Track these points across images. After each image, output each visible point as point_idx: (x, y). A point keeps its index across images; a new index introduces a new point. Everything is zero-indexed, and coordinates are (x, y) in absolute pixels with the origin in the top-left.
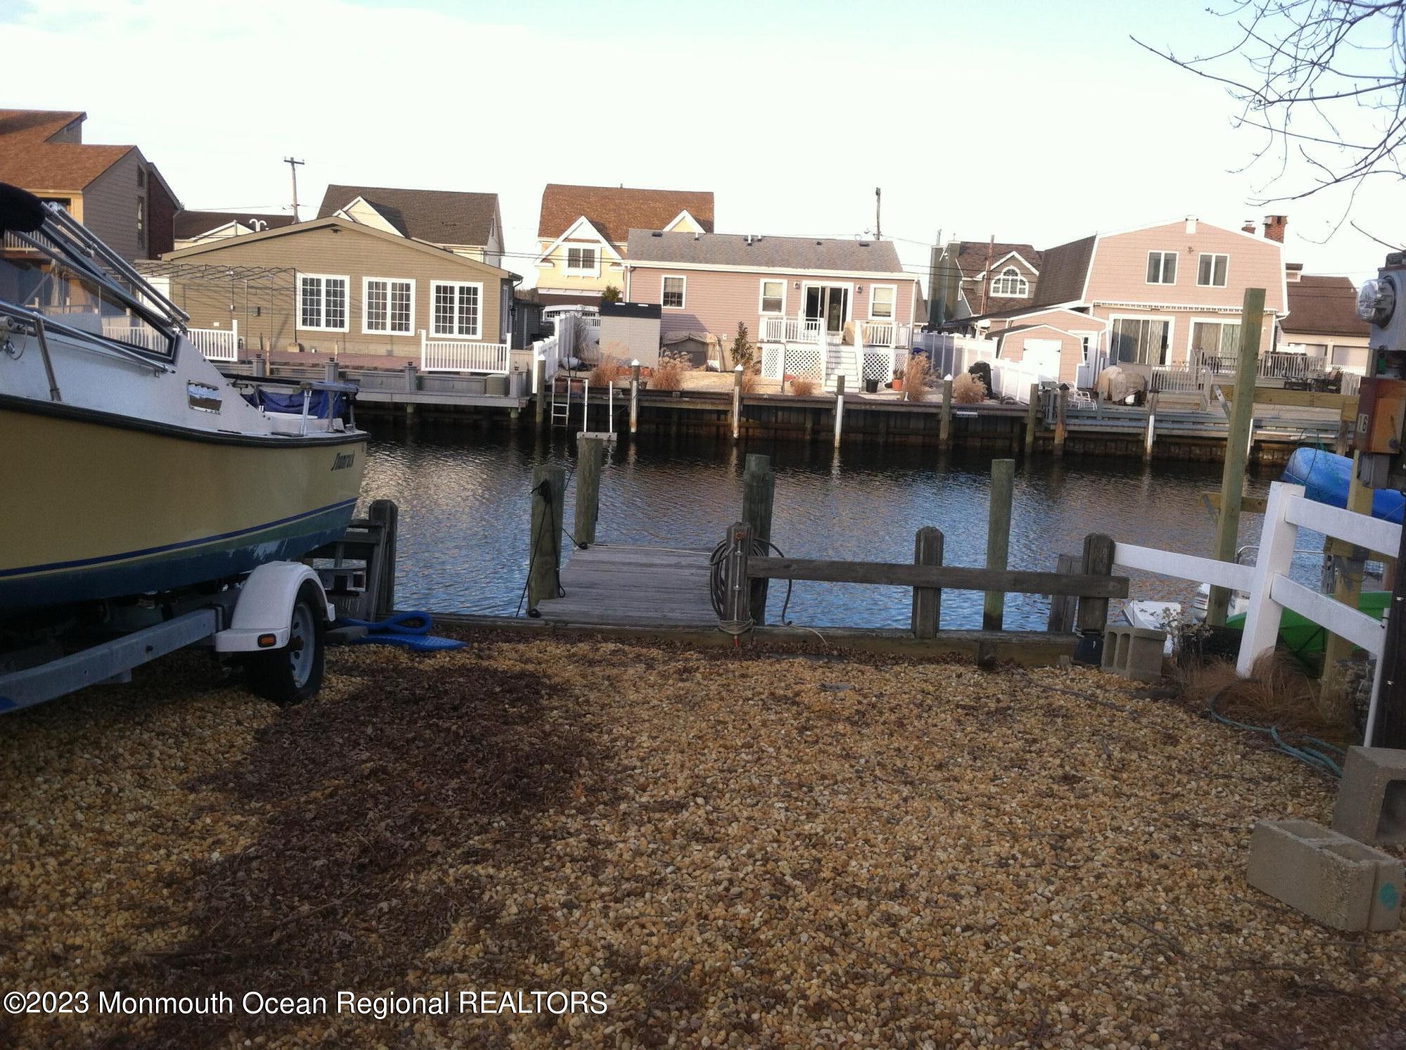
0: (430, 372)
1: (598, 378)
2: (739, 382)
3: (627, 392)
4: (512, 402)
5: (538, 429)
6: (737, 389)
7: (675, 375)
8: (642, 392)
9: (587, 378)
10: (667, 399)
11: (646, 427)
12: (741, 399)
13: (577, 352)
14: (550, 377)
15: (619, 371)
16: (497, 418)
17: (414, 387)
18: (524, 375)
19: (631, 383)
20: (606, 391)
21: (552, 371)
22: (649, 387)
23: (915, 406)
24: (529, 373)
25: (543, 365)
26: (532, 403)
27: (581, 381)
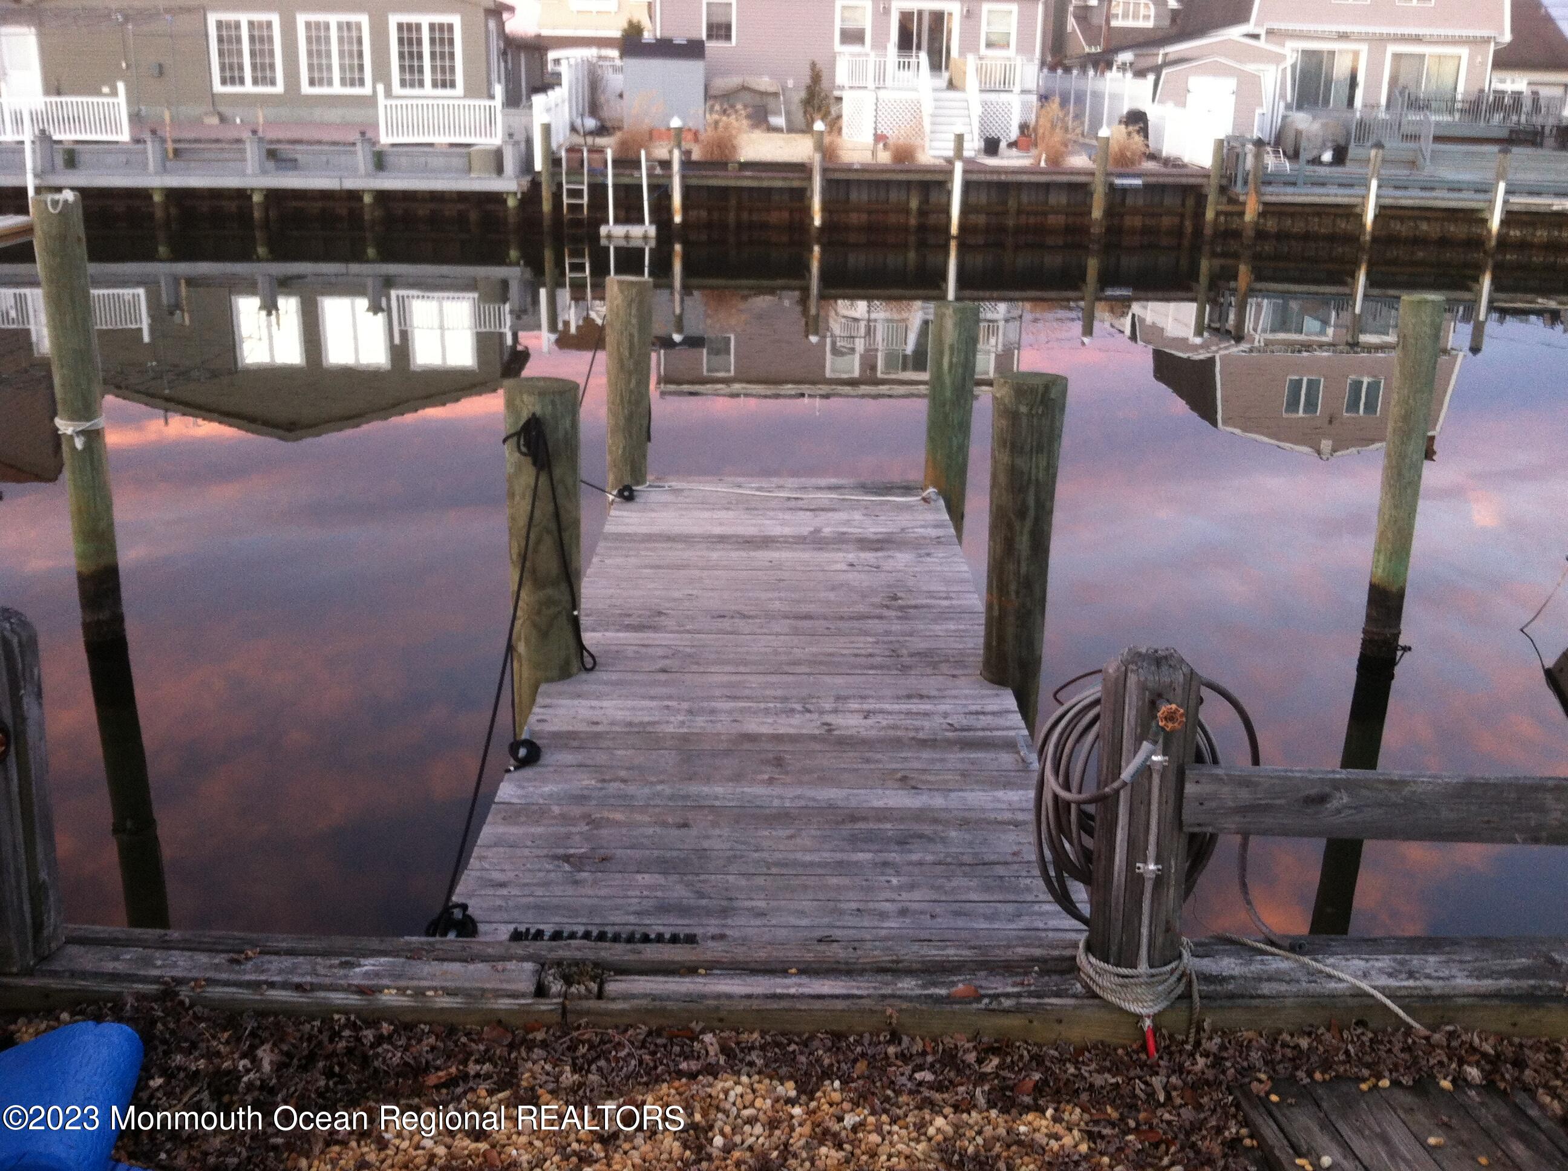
0: (393, 145)
1: (623, 145)
2: (820, 147)
3: (666, 164)
4: (509, 184)
5: (547, 221)
6: (817, 158)
7: (731, 138)
8: (687, 164)
9: (609, 147)
10: (719, 173)
11: (693, 214)
12: (825, 171)
13: (594, 108)
14: (560, 147)
15: (652, 135)
16: (490, 207)
17: (371, 167)
18: (523, 146)
19: (671, 152)
20: (637, 164)
21: (561, 138)
22: (696, 156)
23: (1054, 173)
24: (529, 142)
25: (547, 129)
26: (535, 185)
27: (601, 151)
